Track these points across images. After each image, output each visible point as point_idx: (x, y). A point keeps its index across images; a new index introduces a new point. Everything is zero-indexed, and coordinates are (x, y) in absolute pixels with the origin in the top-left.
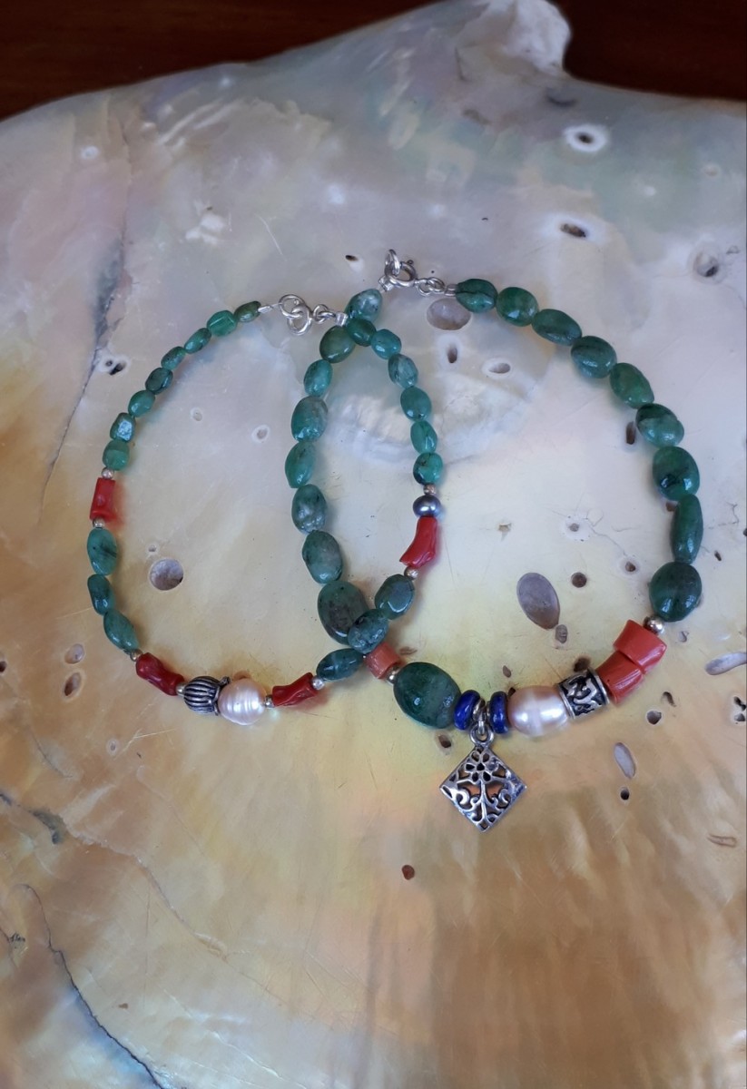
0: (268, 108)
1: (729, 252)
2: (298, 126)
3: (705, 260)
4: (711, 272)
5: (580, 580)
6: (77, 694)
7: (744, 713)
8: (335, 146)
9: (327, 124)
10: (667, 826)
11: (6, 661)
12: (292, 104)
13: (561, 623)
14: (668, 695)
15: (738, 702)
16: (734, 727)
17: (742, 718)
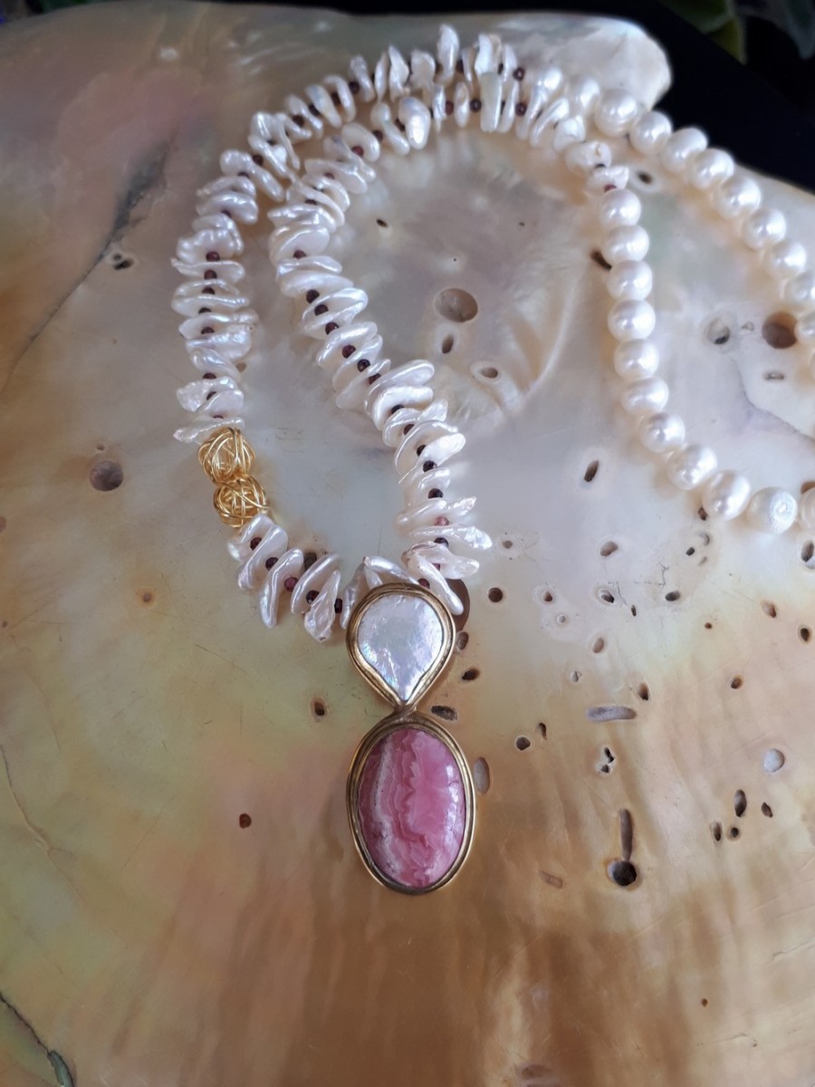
1: (745, 327)
3: (719, 327)
4: (721, 340)
5: (496, 596)
7: (610, 765)
10: (502, 849)
14: (543, 727)
15: (608, 753)
16: (596, 775)
17: (606, 769)
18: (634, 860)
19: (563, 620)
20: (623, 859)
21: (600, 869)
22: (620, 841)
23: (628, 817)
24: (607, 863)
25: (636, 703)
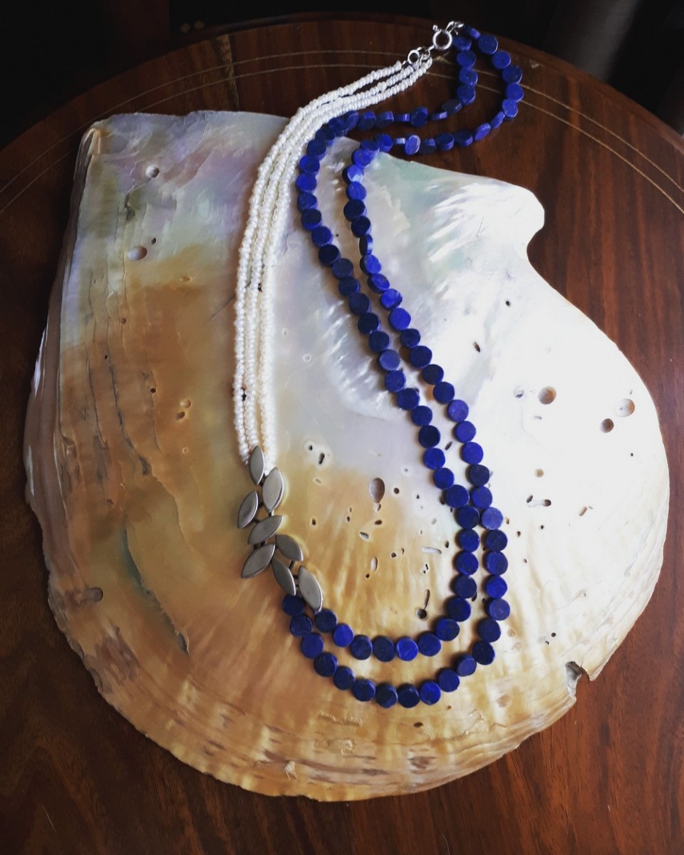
0: (388, 197)
1: (531, 391)
2: (396, 217)
3: (520, 389)
4: (520, 396)
5: (397, 491)
6: (181, 421)
7: (427, 571)
8: (405, 240)
9: (408, 225)
10: (376, 595)
11: (157, 390)
12: (398, 202)
13: (381, 502)
14: (403, 550)
15: (427, 565)
16: (421, 574)
17: (425, 572)
18: (427, 610)
19: (422, 507)
20: (423, 608)
21: (413, 611)
22: (423, 601)
23: (429, 592)
24: (416, 609)
25: (443, 548)
